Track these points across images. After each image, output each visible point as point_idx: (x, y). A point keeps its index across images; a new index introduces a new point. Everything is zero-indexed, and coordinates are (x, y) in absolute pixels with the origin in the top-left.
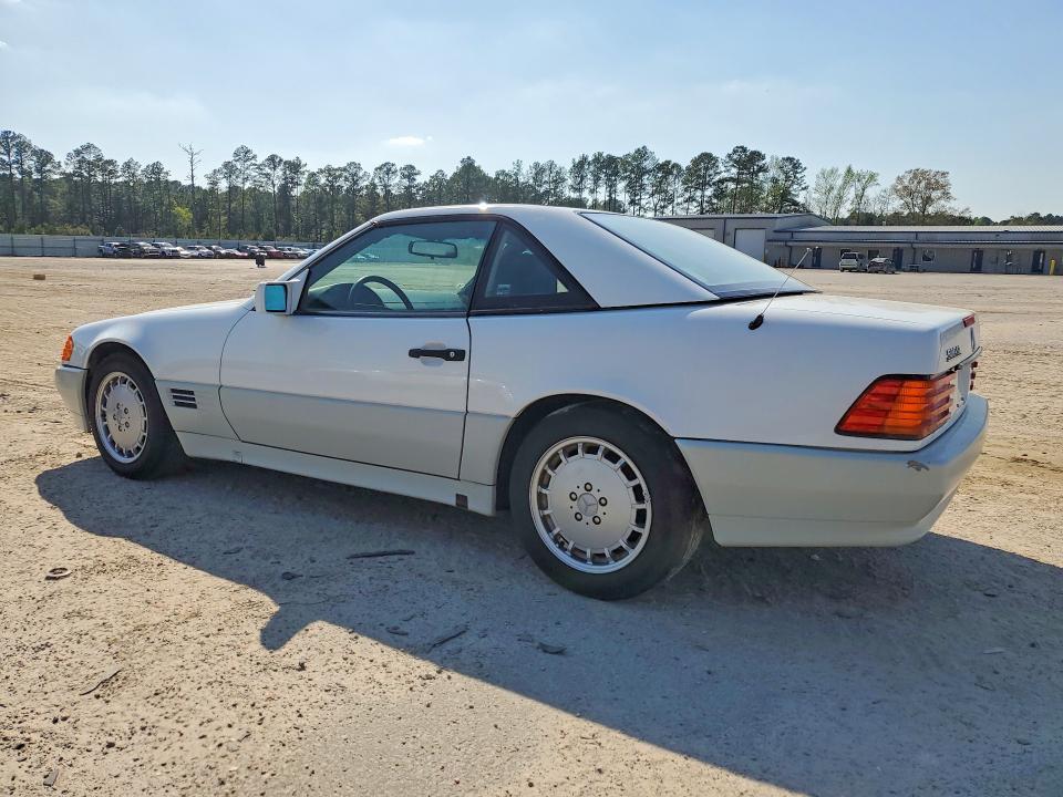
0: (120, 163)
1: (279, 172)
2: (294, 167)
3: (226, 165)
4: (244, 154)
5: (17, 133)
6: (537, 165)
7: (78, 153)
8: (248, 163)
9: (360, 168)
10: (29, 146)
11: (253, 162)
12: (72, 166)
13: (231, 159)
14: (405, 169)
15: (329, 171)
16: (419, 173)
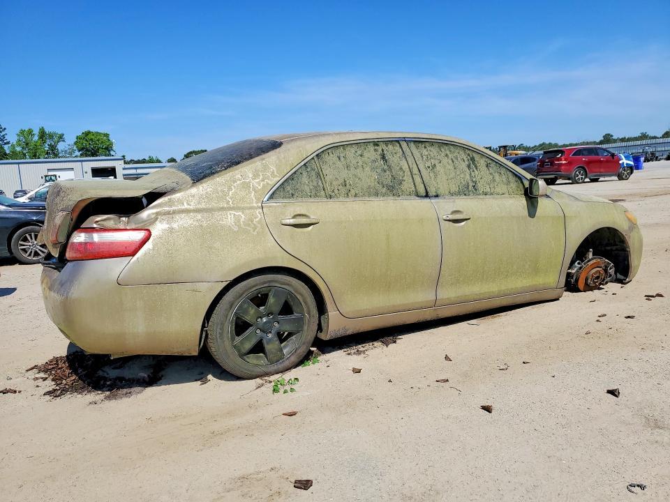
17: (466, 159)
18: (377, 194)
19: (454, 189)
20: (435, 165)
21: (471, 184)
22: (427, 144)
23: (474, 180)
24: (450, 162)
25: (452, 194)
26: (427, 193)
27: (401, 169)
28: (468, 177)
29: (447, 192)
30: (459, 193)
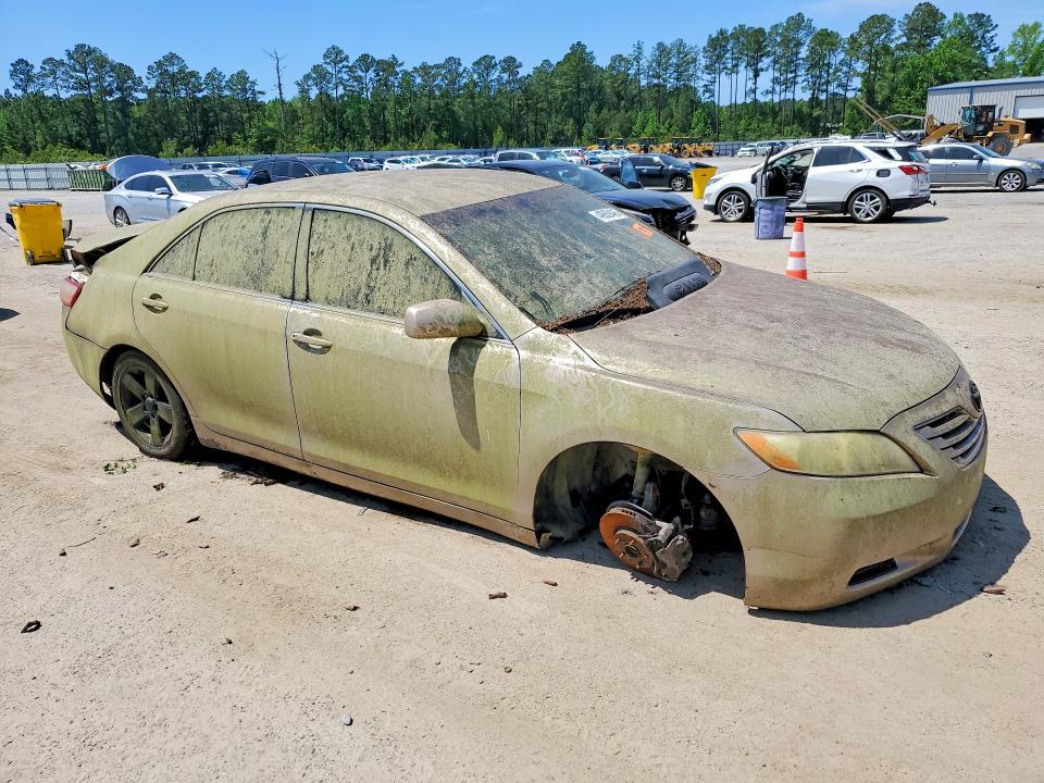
0: (203, 75)
1: (371, 74)
2: (389, 66)
3: (316, 68)
4: (335, 55)
5: (92, 47)
6: (660, 44)
7: (159, 64)
8: (341, 65)
9: (460, 64)
10: (106, 61)
11: (345, 63)
12: (154, 80)
13: (320, 61)
14: (505, 61)
15: (425, 70)
16: (520, 66)
17: (376, 246)
18: (237, 284)
19: (335, 294)
20: (322, 251)
21: (364, 290)
22: (332, 215)
23: (372, 284)
24: (349, 248)
25: (328, 302)
26: (294, 292)
27: (277, 251)
28: (364, 278)
29: (323, 297)
30: (339, 303)
